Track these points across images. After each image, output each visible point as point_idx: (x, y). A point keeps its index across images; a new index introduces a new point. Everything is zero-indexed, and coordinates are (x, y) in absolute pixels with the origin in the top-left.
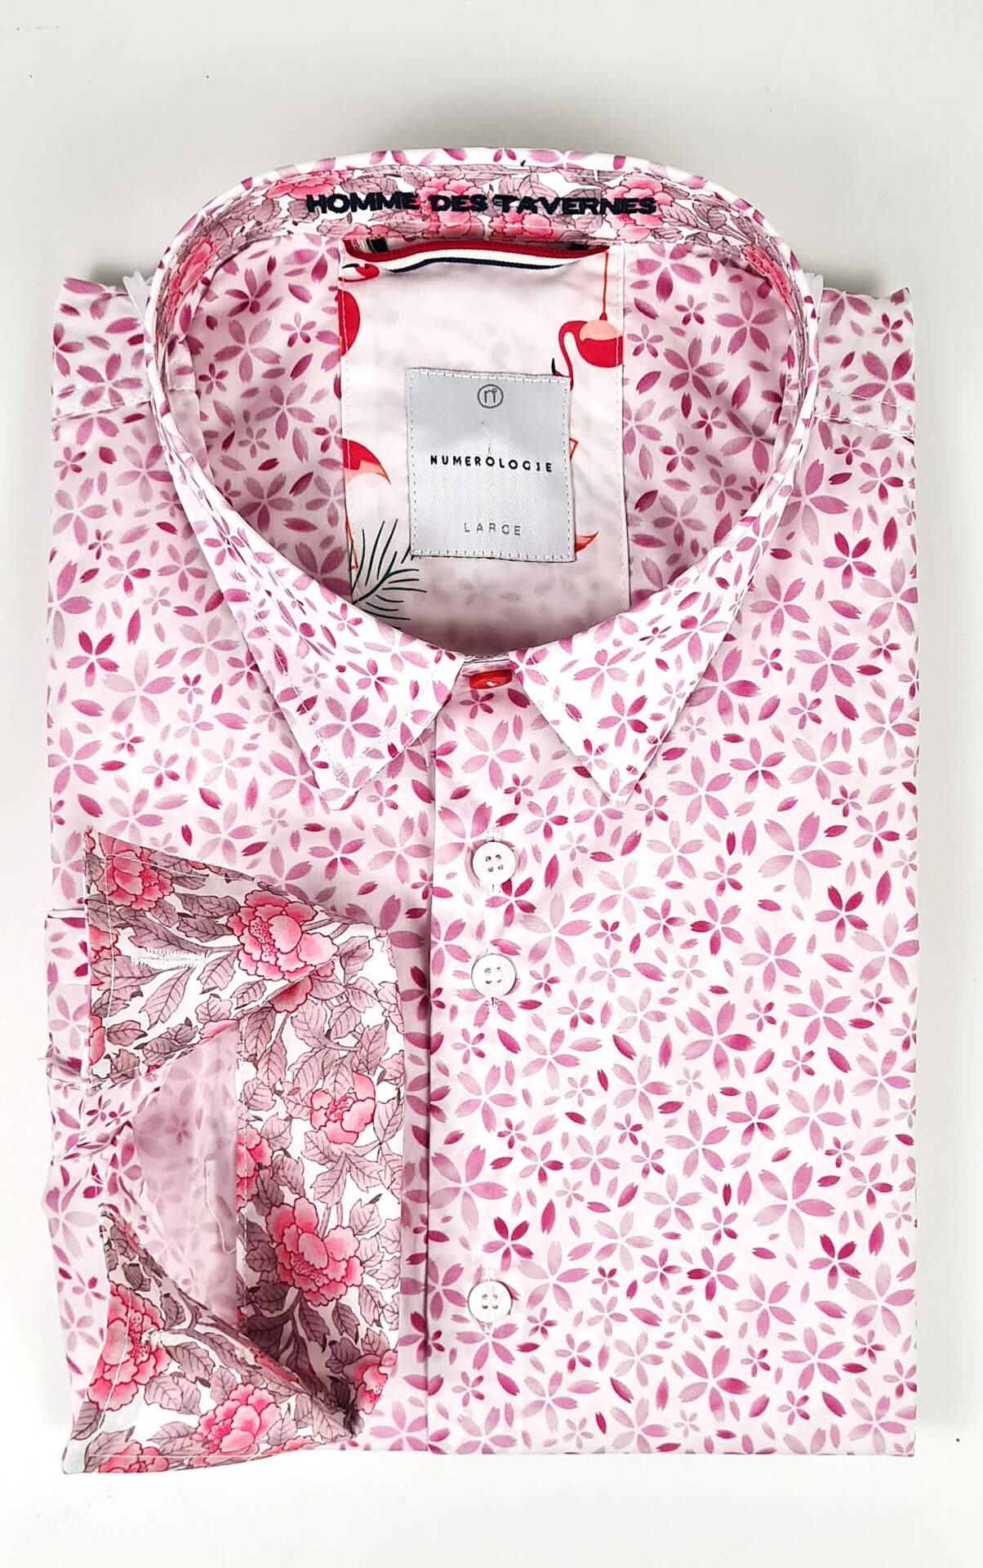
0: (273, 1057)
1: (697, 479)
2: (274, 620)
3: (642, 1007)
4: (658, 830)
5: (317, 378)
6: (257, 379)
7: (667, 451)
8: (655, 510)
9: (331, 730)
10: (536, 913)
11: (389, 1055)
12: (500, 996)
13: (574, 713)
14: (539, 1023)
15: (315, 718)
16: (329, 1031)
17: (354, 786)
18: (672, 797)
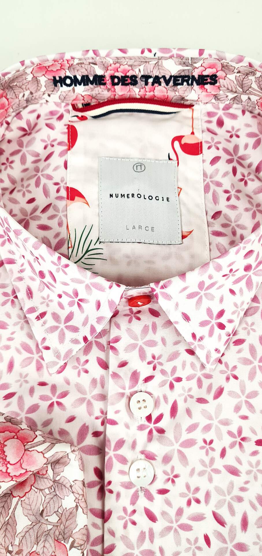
0: (9, 527)
1: (242, 204)
2: (28, 272)
3: (229, 493)
4: (232, 386)
5: (56, 161)
6: (29, 164)
7: (226, 192)
8: (221, 220)
9: (53, 329)
10: (166, 434)
11: (77, 529)
12: (146, 486)
13: (187, 318)
14: (168, 503)
15: (45, 323)
16: (43, 511)
17: (64, 360)
18: (240, 366)
